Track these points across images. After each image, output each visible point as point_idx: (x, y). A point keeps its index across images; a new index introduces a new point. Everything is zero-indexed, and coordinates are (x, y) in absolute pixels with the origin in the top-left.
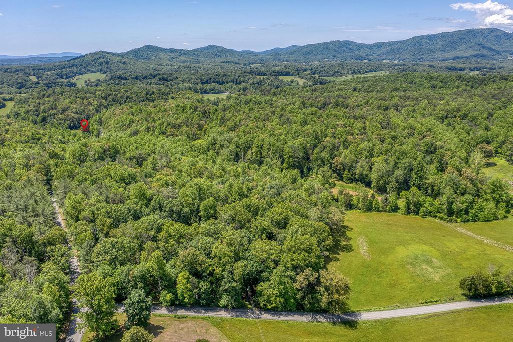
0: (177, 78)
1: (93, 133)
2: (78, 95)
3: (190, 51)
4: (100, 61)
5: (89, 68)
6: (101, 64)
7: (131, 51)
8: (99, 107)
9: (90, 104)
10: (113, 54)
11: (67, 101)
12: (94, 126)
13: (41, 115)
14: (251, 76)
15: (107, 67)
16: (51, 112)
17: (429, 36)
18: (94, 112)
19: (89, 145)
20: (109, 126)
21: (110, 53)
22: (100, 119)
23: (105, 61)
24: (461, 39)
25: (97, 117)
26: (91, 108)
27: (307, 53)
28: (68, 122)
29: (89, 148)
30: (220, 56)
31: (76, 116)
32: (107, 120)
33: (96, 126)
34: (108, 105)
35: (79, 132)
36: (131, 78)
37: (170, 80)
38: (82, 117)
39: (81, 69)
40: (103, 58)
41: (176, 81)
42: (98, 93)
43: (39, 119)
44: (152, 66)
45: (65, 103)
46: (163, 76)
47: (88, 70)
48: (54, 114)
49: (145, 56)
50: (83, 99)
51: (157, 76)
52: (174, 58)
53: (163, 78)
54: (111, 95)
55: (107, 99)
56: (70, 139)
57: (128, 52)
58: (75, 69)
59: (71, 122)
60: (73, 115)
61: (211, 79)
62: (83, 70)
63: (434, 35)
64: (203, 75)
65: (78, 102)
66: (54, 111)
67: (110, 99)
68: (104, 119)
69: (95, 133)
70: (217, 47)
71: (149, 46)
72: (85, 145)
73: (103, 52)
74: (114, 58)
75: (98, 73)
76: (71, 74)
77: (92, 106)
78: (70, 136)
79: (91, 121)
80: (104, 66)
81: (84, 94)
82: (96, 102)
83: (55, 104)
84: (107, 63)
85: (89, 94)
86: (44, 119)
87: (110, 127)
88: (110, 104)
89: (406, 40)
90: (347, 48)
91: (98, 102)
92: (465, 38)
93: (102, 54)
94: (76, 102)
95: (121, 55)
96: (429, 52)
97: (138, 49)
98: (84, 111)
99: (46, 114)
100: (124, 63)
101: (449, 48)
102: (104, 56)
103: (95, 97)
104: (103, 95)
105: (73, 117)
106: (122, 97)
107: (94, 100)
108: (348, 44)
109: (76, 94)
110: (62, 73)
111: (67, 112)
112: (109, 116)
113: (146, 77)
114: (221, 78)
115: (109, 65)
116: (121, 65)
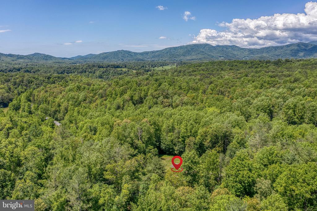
17: (174, 47)
24: (192, 49)
27: (105, 58)
63: (177, 47)
89: (162, 50)
90: (129, 54)
92: (194, 49)
96: (178, 56)
101: (187, 54)
108: (129, 52)
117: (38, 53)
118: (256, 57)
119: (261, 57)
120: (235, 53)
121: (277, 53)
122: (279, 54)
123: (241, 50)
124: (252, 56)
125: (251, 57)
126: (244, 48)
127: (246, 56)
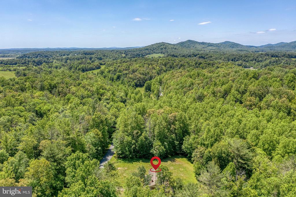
0: (211, 57)
1: (153, 92)
2: (146, 62)
3: (214, 44)
4: (161, 47)
5: (155, 51)
6: (162, 49)
7: (179, 43)
8: (160, 71)
9: (154, 68)
10: (169, 44)
11: (138, 65)
12: (155, 86)
13: (117, 74)
14: (268, 57)
15: (165, 51)
16: (125, 72)
18: (156, 74)
19: (148, 111)
20: (170, 86)
21: (168, 43)
22: (161, 80)
23: (165, 47)
25: (158, 78)
26: (154, 71)
28: (135, 81)
29: (147, 115)
30: (233, 47)
31: (142, 76)
32: (167, 81)
33: (157, 86)
34: (167, 70)
35: (142, 90)
36: (180, 56)
37: (207, 58)
38: (147, 77)
39: (150, 51)
40: (163, 46)
41: (211, 59)
42: (160, 61)
43: (115, 77)
44: (192, 51)
45: (135, 66)
46: (202, 55)
47: (154, 52)
48: (126, 74)
49: (187, 46)
50: (149, 65)
51: (197, 55)
52: (204, 48)
53: (202, 56)
54: (169, 63)
55: (166, 66)
56: (132, 96)
57: (177, 44)
58: (147, 52)
59: (138, 81)
60: (139, 75)
61: (235, 59)
62: (151, 52)
64: (229, 55)
65: (145, 67)
66: (127, 72)
67: (168, 66)
68: (164, 80)
69: (155, 92)
70: (230, 42)
71: (190, 40)
72: (143, 112)
73: (163, 43)
74: (170, 46)
75: (160, 54)
76: (145, 54)
77: (155, 70)
78: (132, 93)
79: (153, 81)
80: (164, 50)
81: (150, 62)
82: (158, 67)
83: (129, 67)
84: (165, 48)
85: (154, 62)
86: (119, 78)
87: (170, 88)
88: (168, 69)
91: (159, 67)
93: (163, 44)
94: (144, 67)
95: (174, 45)
97: (184, 42)
98: (148, 73)
99: (121, 73)
100: (175, 49)
102: (164, 44)
103: (158, 64)
104: (163, 63)
105: (140, 77)
106: (177, 65)
107: (156, 66)
109: (145, 61)
110: (140, 53)
111: (136, 73)
112: (169, 77)
113: (190, 56)
114: (243, 58)
115: (166, 50)
116: (174, 49)
117: (228, 42)
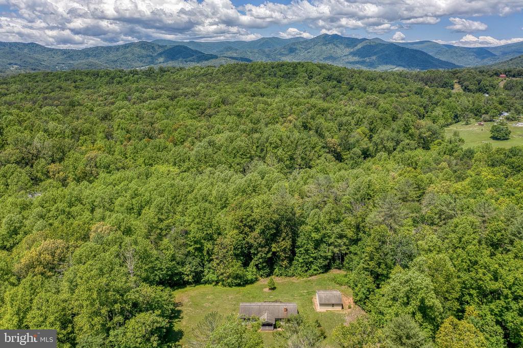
118: (80, 63)
119: (90, 64)
120: (39, 56)
121: (112, 56)
122: (116, 59)
123: (47, 51)
124: (71, 62)
125: (70, 64)
126: (53, 49)
127: (60, 62)
